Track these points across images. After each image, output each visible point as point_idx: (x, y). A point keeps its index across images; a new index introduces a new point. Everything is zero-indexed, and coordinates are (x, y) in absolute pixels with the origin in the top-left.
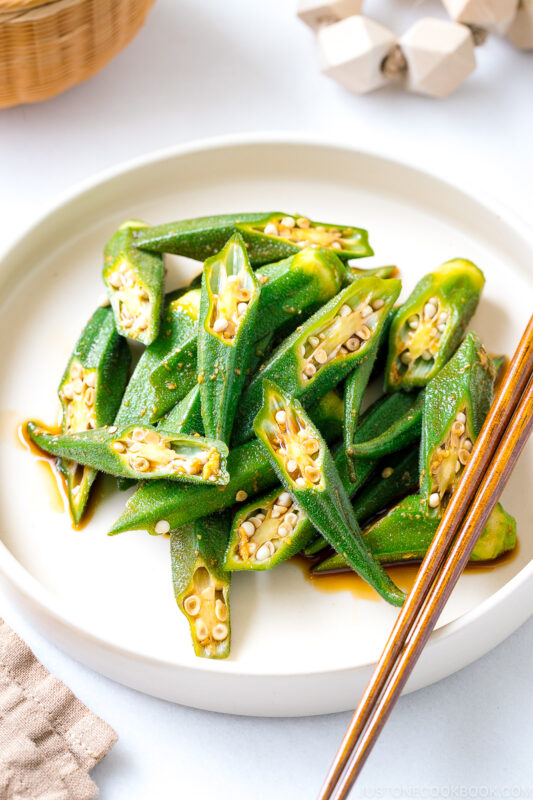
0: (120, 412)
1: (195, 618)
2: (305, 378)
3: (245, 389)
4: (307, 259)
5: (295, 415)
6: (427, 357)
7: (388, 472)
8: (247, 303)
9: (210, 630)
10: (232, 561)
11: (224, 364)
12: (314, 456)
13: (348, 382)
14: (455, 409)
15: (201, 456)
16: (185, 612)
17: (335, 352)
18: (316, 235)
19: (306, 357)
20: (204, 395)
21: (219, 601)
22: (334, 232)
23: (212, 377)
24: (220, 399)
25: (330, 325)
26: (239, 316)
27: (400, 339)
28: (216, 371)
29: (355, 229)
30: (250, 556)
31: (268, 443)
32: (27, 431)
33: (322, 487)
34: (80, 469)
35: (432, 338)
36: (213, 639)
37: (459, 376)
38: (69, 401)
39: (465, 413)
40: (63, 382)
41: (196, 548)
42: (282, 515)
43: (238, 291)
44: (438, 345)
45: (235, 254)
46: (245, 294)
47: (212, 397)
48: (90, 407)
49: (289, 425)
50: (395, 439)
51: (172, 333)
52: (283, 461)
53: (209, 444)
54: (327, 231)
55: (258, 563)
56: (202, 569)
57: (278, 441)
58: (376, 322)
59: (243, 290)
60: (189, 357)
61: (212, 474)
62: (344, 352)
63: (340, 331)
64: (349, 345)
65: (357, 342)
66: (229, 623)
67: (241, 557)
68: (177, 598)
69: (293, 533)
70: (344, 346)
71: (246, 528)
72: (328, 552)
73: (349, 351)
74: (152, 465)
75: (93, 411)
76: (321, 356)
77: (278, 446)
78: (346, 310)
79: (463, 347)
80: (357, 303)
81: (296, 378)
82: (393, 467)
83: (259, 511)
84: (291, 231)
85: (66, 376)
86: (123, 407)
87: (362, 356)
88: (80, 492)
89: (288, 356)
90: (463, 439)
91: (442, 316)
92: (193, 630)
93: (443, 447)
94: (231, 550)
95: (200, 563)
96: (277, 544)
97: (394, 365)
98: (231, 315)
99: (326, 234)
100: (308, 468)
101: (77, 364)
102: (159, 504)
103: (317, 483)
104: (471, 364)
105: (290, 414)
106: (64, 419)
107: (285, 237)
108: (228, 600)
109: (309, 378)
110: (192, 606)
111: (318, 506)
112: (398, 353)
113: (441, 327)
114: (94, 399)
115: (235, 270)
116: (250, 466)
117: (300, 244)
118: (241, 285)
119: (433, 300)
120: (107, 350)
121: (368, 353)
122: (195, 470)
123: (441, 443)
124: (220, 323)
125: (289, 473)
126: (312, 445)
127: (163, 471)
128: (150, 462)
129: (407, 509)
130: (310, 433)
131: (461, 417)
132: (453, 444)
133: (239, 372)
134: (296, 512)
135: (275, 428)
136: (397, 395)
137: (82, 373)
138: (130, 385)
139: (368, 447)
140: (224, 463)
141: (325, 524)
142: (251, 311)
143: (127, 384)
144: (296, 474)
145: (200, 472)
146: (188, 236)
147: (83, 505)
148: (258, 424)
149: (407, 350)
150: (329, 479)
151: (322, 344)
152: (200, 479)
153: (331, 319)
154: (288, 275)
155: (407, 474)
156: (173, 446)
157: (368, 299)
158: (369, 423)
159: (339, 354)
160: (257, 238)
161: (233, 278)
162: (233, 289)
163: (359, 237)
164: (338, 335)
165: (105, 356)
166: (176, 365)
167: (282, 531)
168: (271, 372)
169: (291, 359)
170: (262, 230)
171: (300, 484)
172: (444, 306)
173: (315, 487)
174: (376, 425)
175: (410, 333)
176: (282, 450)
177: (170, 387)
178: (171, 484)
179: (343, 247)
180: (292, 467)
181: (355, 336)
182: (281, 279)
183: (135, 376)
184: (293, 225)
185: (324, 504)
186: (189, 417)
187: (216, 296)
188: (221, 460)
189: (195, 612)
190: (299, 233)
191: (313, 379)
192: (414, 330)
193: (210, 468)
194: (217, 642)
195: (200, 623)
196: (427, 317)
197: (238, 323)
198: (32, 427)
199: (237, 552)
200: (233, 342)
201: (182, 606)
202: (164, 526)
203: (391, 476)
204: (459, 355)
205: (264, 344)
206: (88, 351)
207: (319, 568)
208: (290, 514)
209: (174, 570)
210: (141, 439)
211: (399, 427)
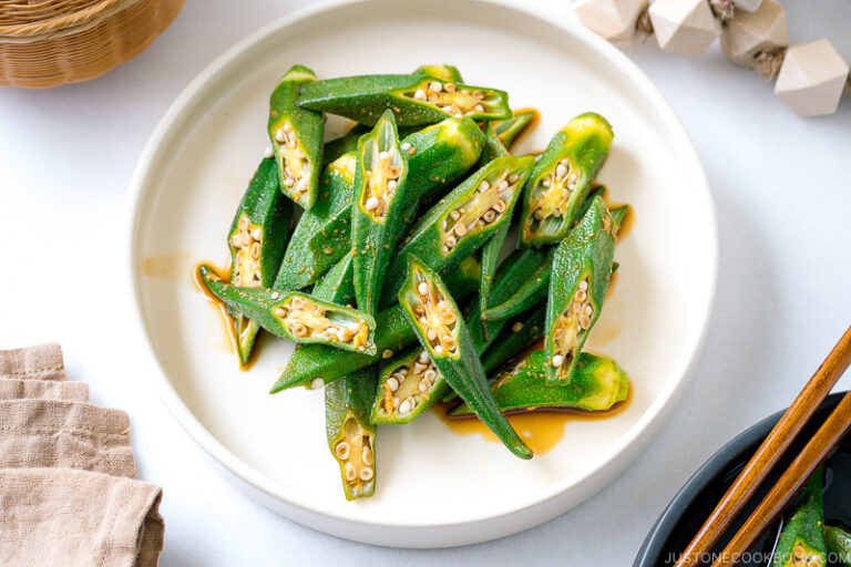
0: (282, 267)
1: (345, 461)
2: (446, 249)
3: (393, 258)
4: (451, 131)
5: (435, 287)
6: (558, 215)
7: (518, 327)
8: (396, 180)
9: (358, 473)
10: (378, 414)
11: (374, 241)
12: (451, 327)
13: (485, 250)
14: (578, 278)
15: (352, 326)
16: (336, 457)
17: (473, 224)
18: (461, 99)
19: (446, 230)
20: (356, 267)
21: (366, 448)
22: (477, 95)
23: (364, 252)
24: (370, 272)
25: (470, 200)
26: (389, 193)
27: (533, 198)
28: (367, 247)
29: (496, 90)
30: (394, 410)
31: (411, 312)
32: (201, 275)
33: (457, 355)
34: (246, 320)
35: (562, 198)
36: (361, 480)
37: (583, 245)
38: (238, 249)
39: (587, 280)
40: (232, 232)
41: (347, 401)
42: (423, 371)
43: (389, 168)
44: (567, 205)
45: (387, 131)
46: (394, 172)
47: (363, 270)
48: (256, 259)
49: (431, 297)
50: (525, 301)
51: (329, 196)
52: (424, 329)
53: (359, 316)
54: (471, 94)
55: (401, 417)
56: (351, 420)
57: (420, 310)
58: (511, 195)
59: (393, 167)
60: (344, 223)
61: (361, 344)
62: (482, 223)
63: (478, 205)
64: (486, 217)
65: (493, 213)
66: (374, 467)
67: (385, 411)
68: (330, 444)
69: (432, 389)
70: (482, 219)
71: (391, 384)
72: (459, 402)
73: (487, 223)
74: (309, 331)
75: (258, 264)
76: (460, 230)
77: (420, 315)
78: (485, 185)
79: (588, 214)
80: (495, 178)
81: (437, 251)
82: (523, 323)
83: (404, 367)
84: (438, 96)
85: (235, 226)
86: (285, 262)
87: (498, 227)
88: (247, 335)
89: (431, 231)
90: (584, 305)
91: (572, 177)
92: (343, 472)
93: (566, 315)
94: (376, 405)
95: (350, 415)
96: (417, 398)
97: (528, 222)
98: (382, 193)
99: (470, 97)
100: (446, 337)
101: (245, 218)
102: (315, 365)
103: (453, 352)
104: (595, 233)
105: (431, 285)
106: (233, 267)
107: (432, 104)
108: (374, 446)
109: (450, 249)
110: (343, 451)
111: (453, 372)
112: (531, 212)
113: (571, 187)
114: (259, 253)
115: (386, 145)
116: (395, 330)
117: (446, 110)
118: (391, 163)
119: (564, 161)
120: (272, 206)
121: (503, 223)
122: (346, 339)
123: (565, 311)
124: (372, 202)
125: (430, 342)
126: (450, 317)
127: (317, 337)
128: (308, 328)
129: (532, 368)
130: (448, 305)
131: (584, 285)
132: (575, 311)
133: (387, 246)
134: (434, 369)
135: (417, 299)
136: (528, 252)
137: (249, 226)
138: (291, 242)
139: (501, 311)
140: (372, 335)
141: (460, 386)
142: (399, 189)
143: (289, 241)
144: (436, 342)
145: (350, 341)
146: (345, 99)
147: (249, 349)
148: (403, 294)
149: (540, 208)
150: (464, 348)
151: (463, 218)
152: (352, 347)
153: (471, 194)
154: (433, 147)
155: (536, 328)
156: (328, 314)
157: (505, 175)
158: (502, 282)
159: (477, 226)
160: (407, 103)
161: (384, 155)
162: (383, 165)
163: (500, 99)
164: (476, 209)
165: (269, 213)
166: (332, 232)
167: (422, 387)
168: (415, 244)
169: (433, 233)
170: (411, 95)
171: (439, 351)
172: (574, 166)
173: (451, 355)
174: (509, 283)
175: (543, 193)
176: (423, 320)
177: (327, 252)
178: (326, 348)
179: (486, 109)
180: (432, 336)
181: (491, 209)
182: (427, 151)
183: (295, 234)
184: (440, 88)
185: (459, 370)
186: (343, 283)
187: (369, 173)
188: (369, 331)
189: (345, 457)
190: (446, 98)
191: (453, 250)
192: (547, 188)
193: (359, 339)
194: (364, 483)
195: (349, 466)
196: (558, 178)
197: (388, 200)
198: (205, 272)
199: (383, 405)
200: (382, 220)
201: (333, 451)
202: (319, 382)
203: (522, 330)
204: (585, 221)
205: (411, 212)
206: (255, 205)
207: (454, 414)
208: (430, 371)
209: (327, 417)
210: (300, 306)
211: (528, 290)
